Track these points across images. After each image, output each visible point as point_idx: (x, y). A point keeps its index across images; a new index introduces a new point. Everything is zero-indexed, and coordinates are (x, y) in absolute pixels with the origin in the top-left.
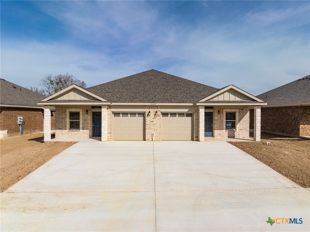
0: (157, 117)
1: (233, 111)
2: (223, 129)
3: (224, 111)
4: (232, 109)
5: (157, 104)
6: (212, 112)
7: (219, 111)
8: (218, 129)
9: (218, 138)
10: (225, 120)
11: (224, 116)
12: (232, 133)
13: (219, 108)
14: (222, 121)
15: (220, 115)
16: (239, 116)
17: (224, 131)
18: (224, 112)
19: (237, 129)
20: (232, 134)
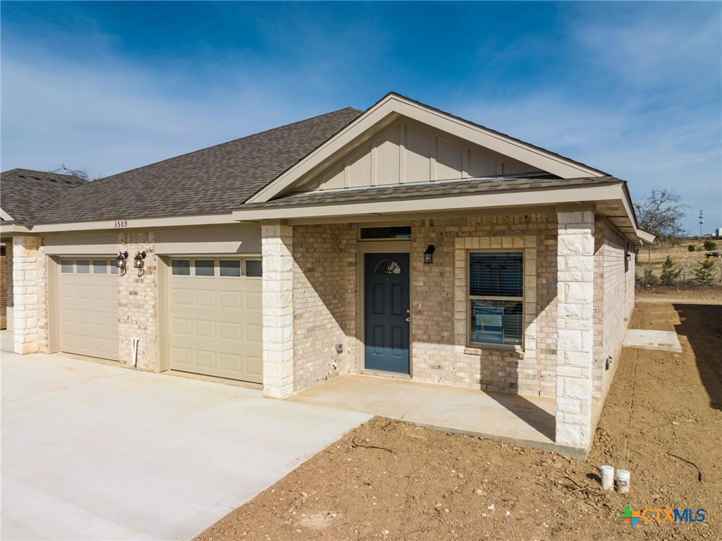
0: (148, 276)
1: (506, 244)
2: (451, 341)
3: (457, 246)
4: (503, 233)
5: (133, 224)
6: (408, 255)
7: (431, 250)
8: (430, 340)
9: (429, 381)
10: (461, 296)
11: (457, 271)
12: (501, 363)
13: (433, 235)
14: (450, 299)
15: (436, 270)
16: (538, 276)
17: (460, 349)
18: (457, 252)
19: (528, 343)
20: (503, 370)
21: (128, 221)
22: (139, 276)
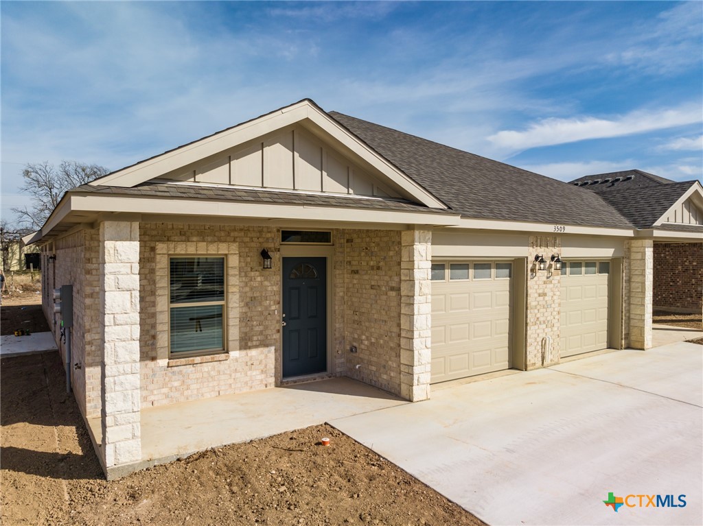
21: (566, 227)
22: (548, 278)
